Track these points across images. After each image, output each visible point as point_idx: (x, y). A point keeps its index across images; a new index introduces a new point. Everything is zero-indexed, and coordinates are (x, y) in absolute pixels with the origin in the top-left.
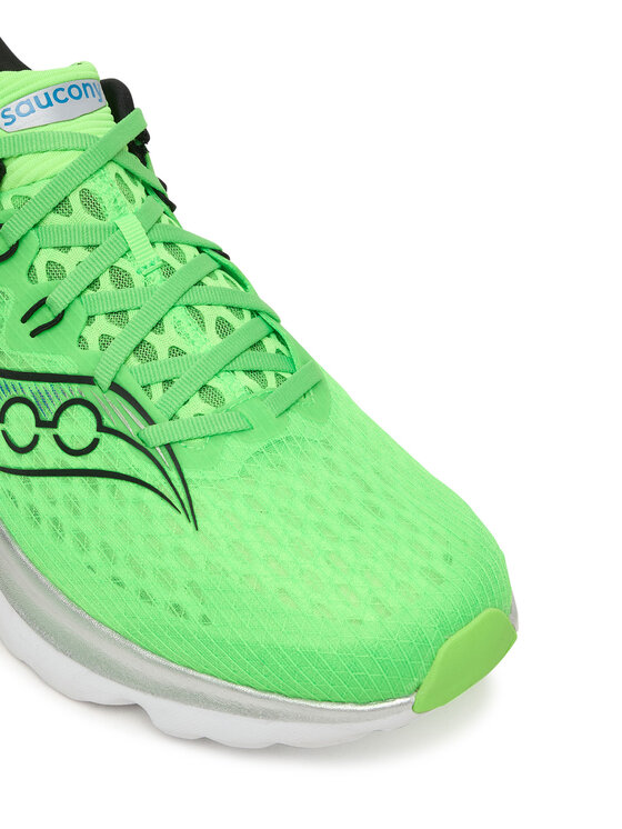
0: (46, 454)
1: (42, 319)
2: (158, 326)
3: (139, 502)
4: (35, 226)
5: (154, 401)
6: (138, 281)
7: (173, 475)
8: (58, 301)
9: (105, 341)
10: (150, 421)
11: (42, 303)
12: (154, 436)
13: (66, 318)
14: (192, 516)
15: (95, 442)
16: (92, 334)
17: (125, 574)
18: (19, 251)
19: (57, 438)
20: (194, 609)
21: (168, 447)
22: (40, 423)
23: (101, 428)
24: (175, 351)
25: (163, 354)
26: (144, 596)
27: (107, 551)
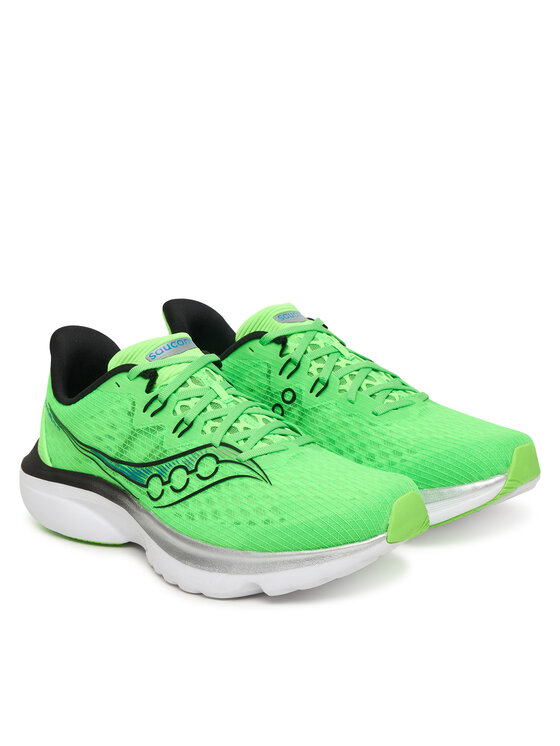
0: (196, 484)
1: (183, 427)
2: (237, 420)
3: (243, 484)
4: (175, 392)
5: (241, 445)
6: (224, 406)
7: (256, 469)
8: (189, 416)
9: (214, 429)
10: (241, 452)
11: (182, 420)
12: (243, 457)
13: (194, 424)
14: (267, 480)
15: (217, 468)
16: (207, 428)
17: (240, 518)
18: (168, 404)
19: (198, 475)
20: (276, 519)
21: (251, 459)
22: (188, 473)
23: (218, 462)
24: (246, 428)
25: (241, 429)
26: (251, 523)
27: (229, 512)
